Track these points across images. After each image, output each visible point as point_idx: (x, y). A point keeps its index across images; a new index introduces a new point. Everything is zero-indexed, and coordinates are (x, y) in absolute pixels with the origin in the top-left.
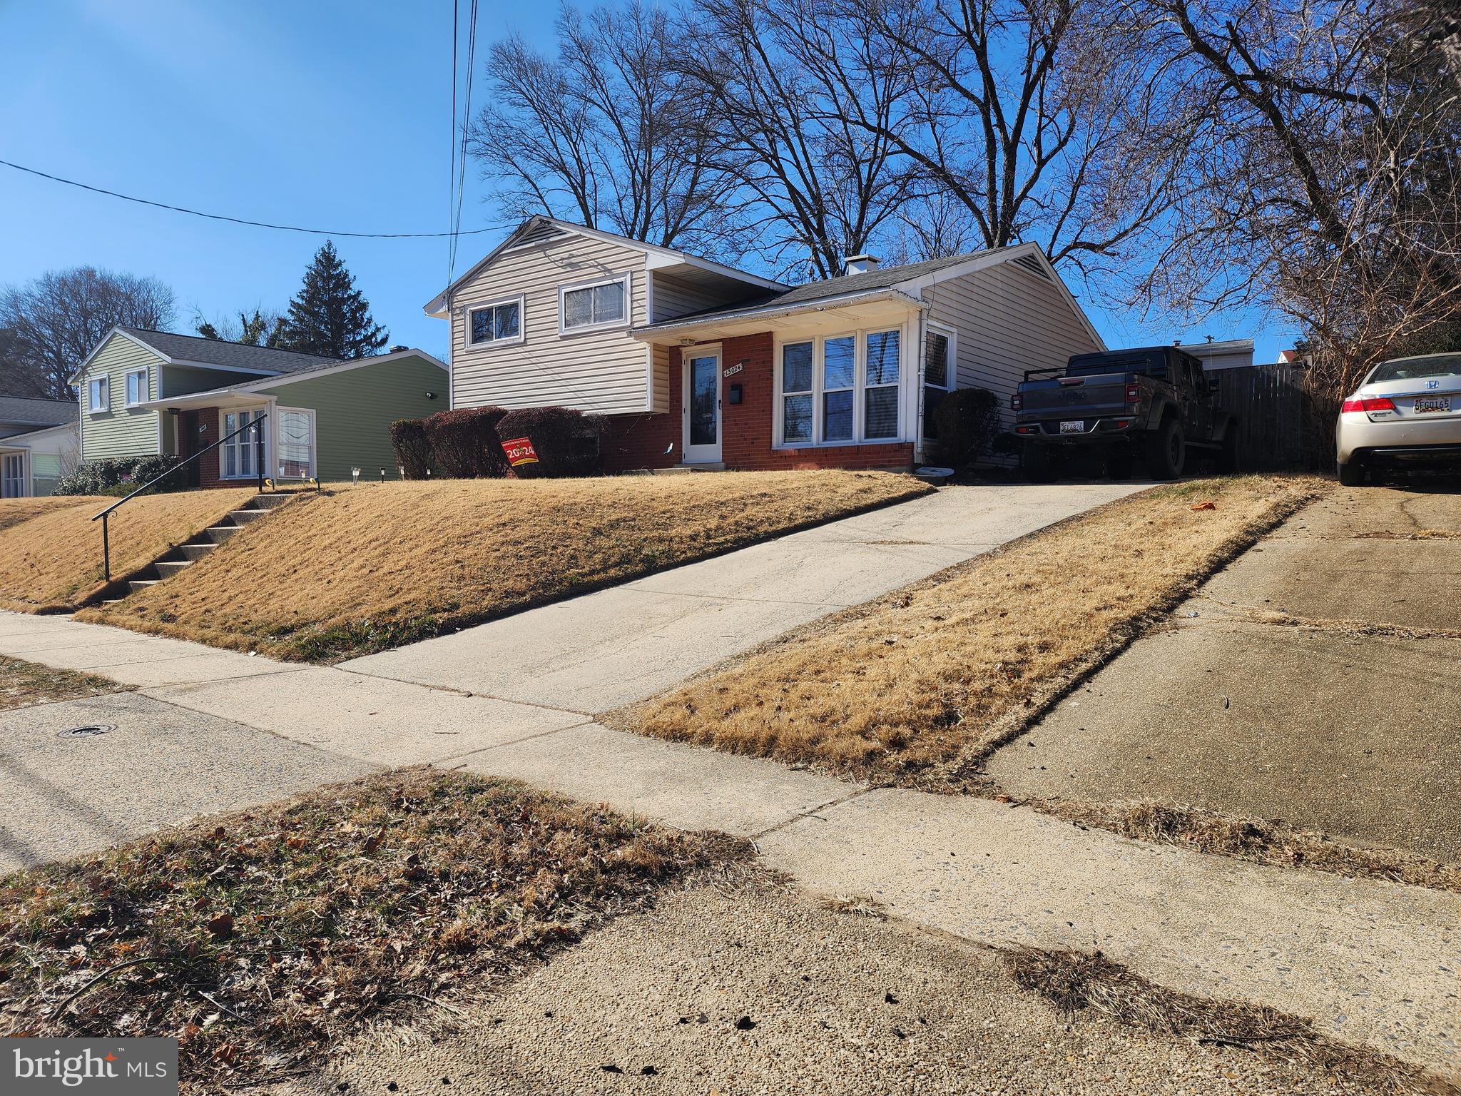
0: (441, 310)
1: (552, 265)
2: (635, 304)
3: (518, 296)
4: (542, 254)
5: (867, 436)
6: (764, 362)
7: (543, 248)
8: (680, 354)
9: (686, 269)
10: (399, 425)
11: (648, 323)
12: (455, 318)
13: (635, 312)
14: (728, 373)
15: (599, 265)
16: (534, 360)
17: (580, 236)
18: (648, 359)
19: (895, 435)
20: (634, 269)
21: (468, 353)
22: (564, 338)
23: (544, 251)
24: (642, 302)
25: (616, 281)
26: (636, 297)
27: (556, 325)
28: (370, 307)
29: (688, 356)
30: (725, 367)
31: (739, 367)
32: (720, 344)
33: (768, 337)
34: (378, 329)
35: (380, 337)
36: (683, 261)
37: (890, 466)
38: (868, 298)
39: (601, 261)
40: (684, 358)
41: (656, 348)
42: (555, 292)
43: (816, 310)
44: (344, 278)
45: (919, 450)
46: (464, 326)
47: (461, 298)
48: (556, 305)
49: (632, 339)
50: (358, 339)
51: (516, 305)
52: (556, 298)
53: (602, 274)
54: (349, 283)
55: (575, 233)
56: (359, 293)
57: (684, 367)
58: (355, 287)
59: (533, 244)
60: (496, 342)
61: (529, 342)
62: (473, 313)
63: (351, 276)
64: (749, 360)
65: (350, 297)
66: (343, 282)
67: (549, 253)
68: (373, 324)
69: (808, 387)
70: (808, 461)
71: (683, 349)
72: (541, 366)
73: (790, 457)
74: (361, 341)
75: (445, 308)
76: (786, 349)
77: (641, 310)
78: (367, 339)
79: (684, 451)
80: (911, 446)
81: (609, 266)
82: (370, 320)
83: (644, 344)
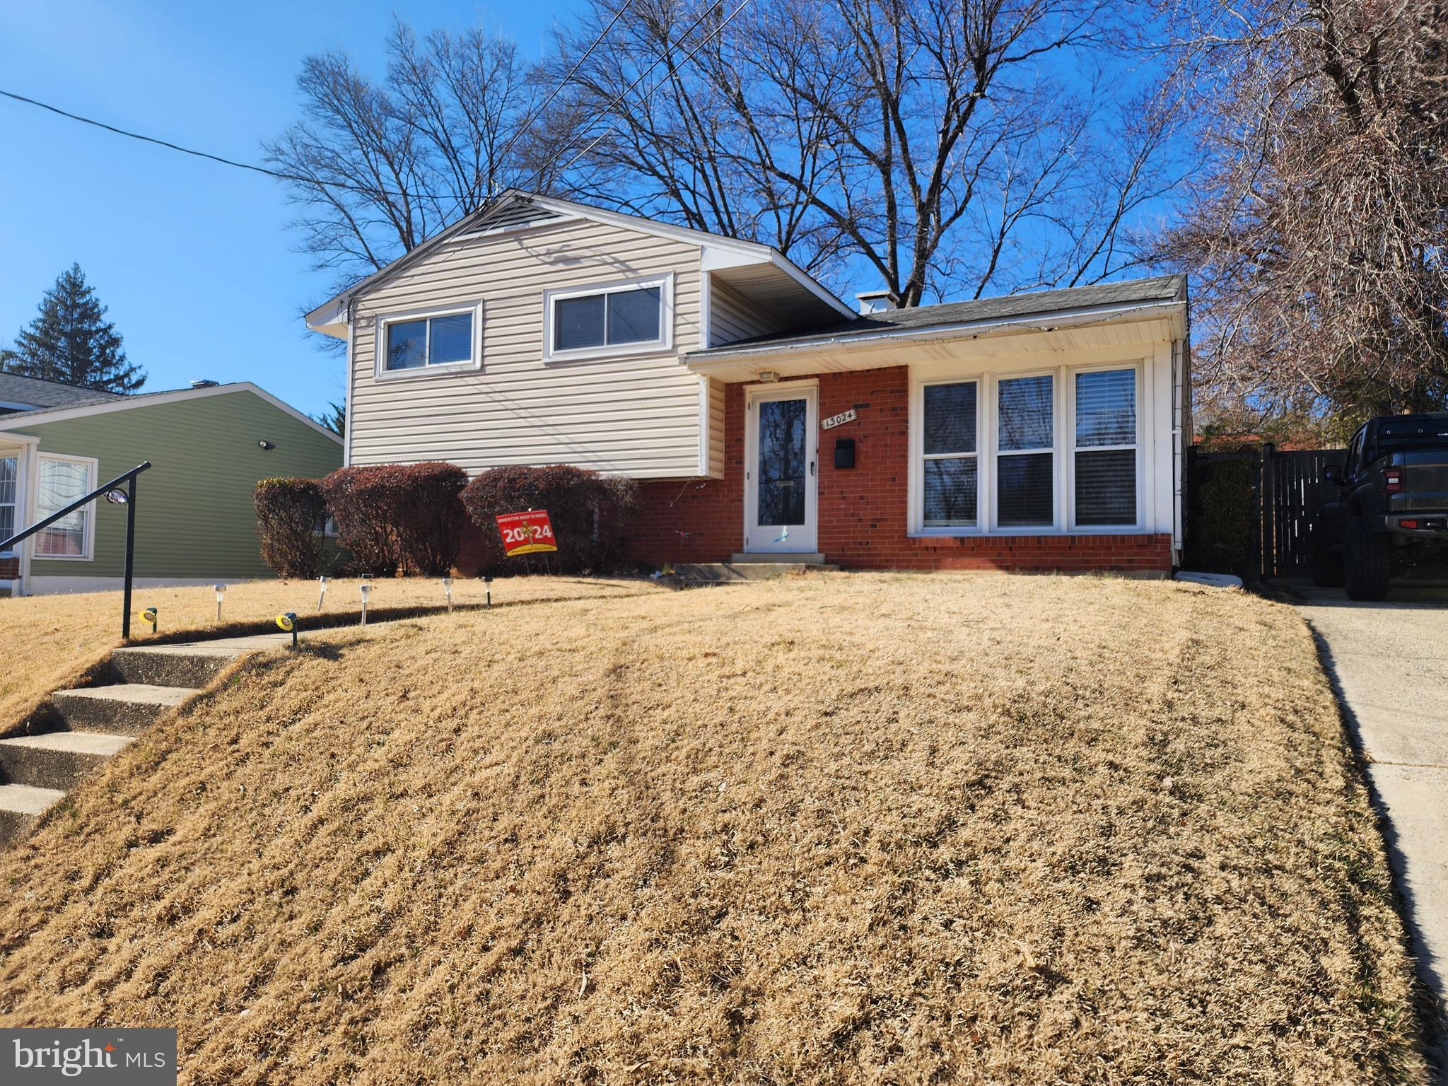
0: (335, 321)
1: (534, 261)
2: (680, 320)
3: (474, 303)
4: (515, 245)
5: (1080, 520)
6: (894, 409)
7: (517, 236)
8: (741, 394)
9: (772, 271)
10: (271, 486)
11: (703, 345)
12: (359, 332)
13: (680, 330)
14: (828, 423)
15: (617, 261)
16: (497, 396)
17: (587, 220)
18: (703, 400)
19: (1132, 521)
20: (679, 268)
21: (379, 383)
22: (552, 365)
23: (520, 241)
24: (690, 318)
25: (644, 285)
26: (680, 309)
27: (540, 345)
28: (124, 343)
29: (755, 398)
30: (825, 412)
31: (850, 416)
32: (815, 381)
33: (899, 375)
34: (132, 369)
35: (134, 378)
36: (768, 258)
37: (1132, 569)
38: (1136, 315)
39: (621, 257)
40: (748, 399)
41: (713, 383)
42: (540, 298)
43: (1040, 330)
44: (92, 309)
45: (1179, 546)
46: (375, 344)
47: (369, 305)
48: (540, 317)
49: (684, 369)
50: (105, 378)
51: (468, 316)
52: (540, 307)
53: (620, 276)
54: (99, 314)
55: (576, 215)
56: (110, 327)
57: (748, 414)
58: (106, 319)
59: (501, 230)
60: (430, 368)
61: (489, 369)
62: (390, 327)
63: (101, 306)
64: (867, 406)
65: (98, 331)
66: (91, 313)
67: (527, 243)
68: (126, 363)
69: (970, 445)
70: (976, 555)
71: (748, 388)
72: (509, 405)
73: (942, 548)
74: (109, 381)
75: (343, 317)
76: (929, 391)
77: (689, 328)
78: (118, 379)
79: (746, 534)
80: (1164, 539)
81: (633, 265)
82: (122, 358)
83: (695, 378)
